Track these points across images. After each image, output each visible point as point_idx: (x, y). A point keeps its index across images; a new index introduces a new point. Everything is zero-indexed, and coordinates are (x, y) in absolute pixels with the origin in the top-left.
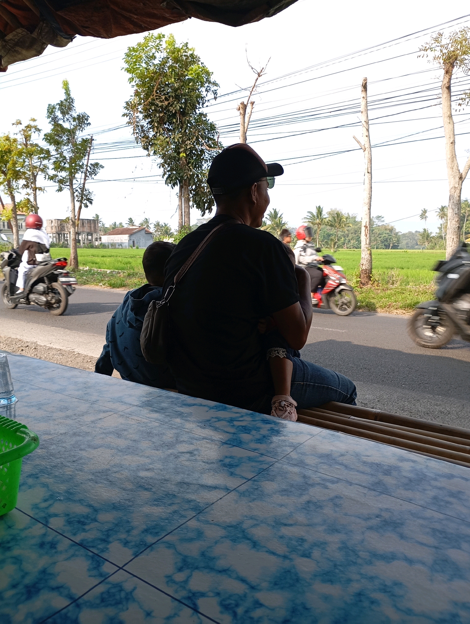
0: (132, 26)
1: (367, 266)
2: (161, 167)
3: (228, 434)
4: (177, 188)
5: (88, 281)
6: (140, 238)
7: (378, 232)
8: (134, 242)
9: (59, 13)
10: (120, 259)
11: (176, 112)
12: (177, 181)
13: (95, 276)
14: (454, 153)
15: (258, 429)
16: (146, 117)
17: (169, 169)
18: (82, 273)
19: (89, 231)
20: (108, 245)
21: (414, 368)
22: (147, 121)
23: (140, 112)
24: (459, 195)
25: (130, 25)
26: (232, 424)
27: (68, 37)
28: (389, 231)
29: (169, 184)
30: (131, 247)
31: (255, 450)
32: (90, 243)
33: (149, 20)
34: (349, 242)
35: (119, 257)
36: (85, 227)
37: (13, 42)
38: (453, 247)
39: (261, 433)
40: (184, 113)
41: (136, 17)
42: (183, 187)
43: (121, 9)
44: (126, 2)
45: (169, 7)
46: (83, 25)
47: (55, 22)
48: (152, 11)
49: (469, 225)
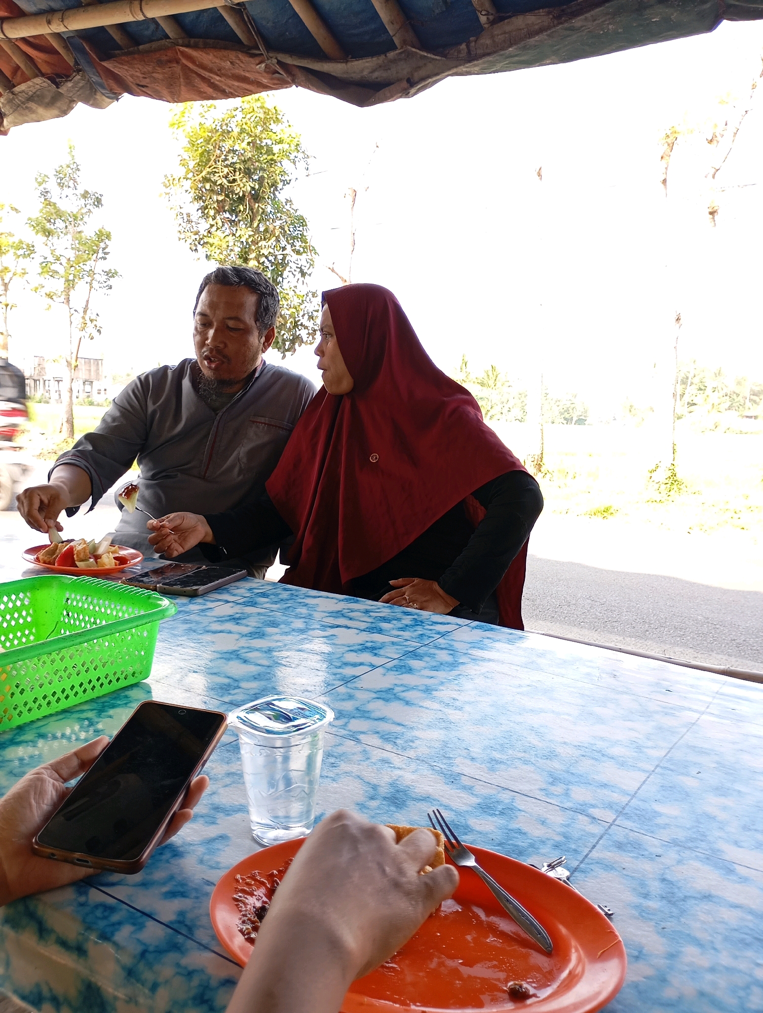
0: (211, 90)
3: (365, 623)
9: (105, 64)
11: (244, 195)
15: (399, 619)
16: (194, 200)
19: (87, 377)
21: (598, 600)
22: (198, 206)
23: (187, 191)
25: (208, 88)
26: (368, 615)
27: (113, 96)
31: (397, 637)
32: (88, 397)
33: (236, 84)
36: (80, 371)
37: (26, 96)
39: (403, 622)
40: (257, 198)
41: (218, 78)
43: (197, 66)
44: (206, 57)
45: (268, 70)
46: (138, 83)
47: (96, 76)
48: (243, 73)
49: (696, 392)
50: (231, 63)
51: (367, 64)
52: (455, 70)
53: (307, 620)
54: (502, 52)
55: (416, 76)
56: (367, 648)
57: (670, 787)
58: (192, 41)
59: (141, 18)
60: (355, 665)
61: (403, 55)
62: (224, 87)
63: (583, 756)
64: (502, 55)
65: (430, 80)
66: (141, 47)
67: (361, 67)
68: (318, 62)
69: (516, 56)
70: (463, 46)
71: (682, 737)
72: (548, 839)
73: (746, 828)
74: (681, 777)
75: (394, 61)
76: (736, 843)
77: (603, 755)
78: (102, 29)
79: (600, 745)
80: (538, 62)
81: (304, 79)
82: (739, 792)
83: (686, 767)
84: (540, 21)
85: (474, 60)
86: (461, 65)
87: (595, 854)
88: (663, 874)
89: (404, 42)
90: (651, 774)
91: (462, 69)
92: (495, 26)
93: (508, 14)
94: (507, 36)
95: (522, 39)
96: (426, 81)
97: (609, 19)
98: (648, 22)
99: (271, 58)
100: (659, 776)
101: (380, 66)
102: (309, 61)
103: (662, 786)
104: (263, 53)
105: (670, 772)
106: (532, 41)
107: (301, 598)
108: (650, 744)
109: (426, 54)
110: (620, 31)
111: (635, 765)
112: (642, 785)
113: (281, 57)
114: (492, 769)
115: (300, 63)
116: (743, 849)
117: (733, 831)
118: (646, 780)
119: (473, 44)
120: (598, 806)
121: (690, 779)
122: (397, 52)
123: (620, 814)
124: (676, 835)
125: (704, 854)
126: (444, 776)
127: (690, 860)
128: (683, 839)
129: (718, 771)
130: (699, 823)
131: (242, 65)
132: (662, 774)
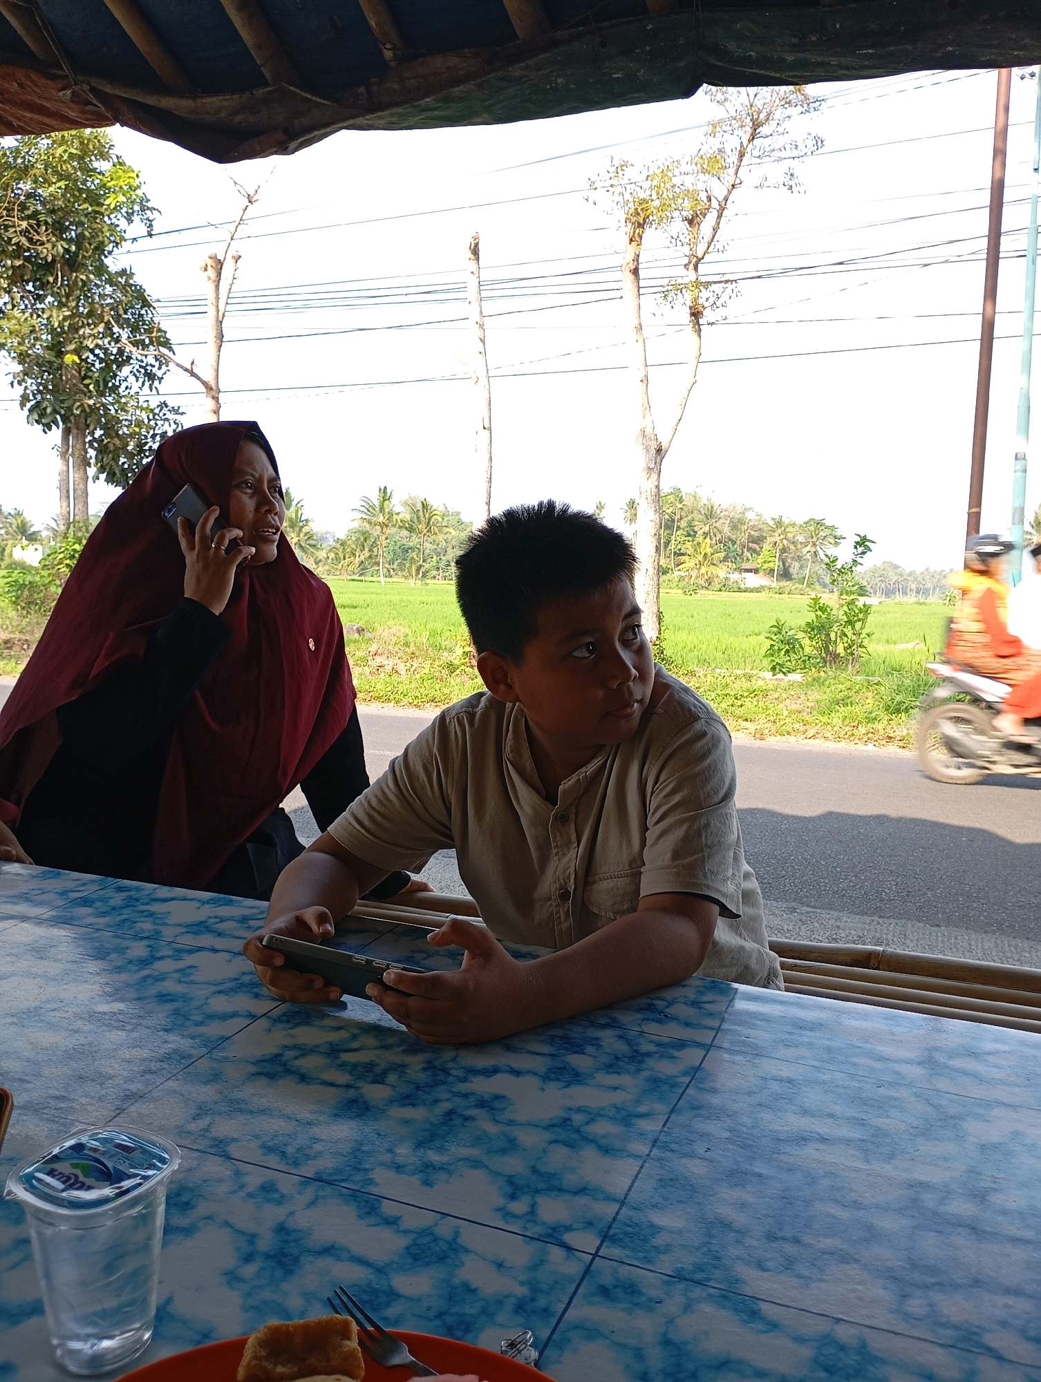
2: (16, 382)
4: (56, 433)
11: (54, 260)
12: (56, 418)
17: (36, 387)
24: (657, 484)
29: (36, 423)
33: (29, 115)
34: (447, 565)
38: (646, 586)
40: (73, 264)
41: (1, 106)
42: (70, 432)
45: (76, 99)
48: (37, 100)
49: (683, 538)
50: (20, 85)
51: (225, 104)
52: (351, 122)
53: (152, 942)
54: (416, 103)
55: (297, 125)
56: (243, 985)
57: (671, 1180)
60: (224, 1017)
61: (277, 95)
62: (8, 118)
63: (555, 1142)
64: (415, 106)
65: (316, 133)
67: (216, 105)
68: (151, 94)
69: (436, 109)
70: (362, 89)
71: (685, 1090)
72: (507, 1297)
73: (771, 1237)
74: (684, 1161)
75: (263, 101)
76: (760, 1266)
77: (583, 1137)
79: (577, 1119)
80: (465, 120)
81: (131, 117)
82: (760, 1175)
83: (690, 1142)
84: (465, 64)
85: (377, 110)
86: (359, 116)
87: (572, 1314)
88: (665, 1334)
89: (279, 77)
90: (645, 1162)
91: (359, 121)
92: (405, 66)
93: (421, 51)
94: (421, 80)
95: (442, 87)
96: (311, 133)
97: (558, 70)
98: (607, 78)
99: (82, 82)
100: (656, 1164)
101: (244, 107)
102: (139, 92)
103: (660, 1180)
104: (68, 74)
105: (670, 1153)
106: (457, 91)
107: (143, 904)
109: (309, 96)
110: (571, 86)
111: (623, 1147)
112: (634, 1181)
113: (95, 82)
114: (427, 1183)
115: (125, 92)
116: (769, 1273)
117: (755, 1243)
118: (639, 1172)
119: (376, 88)
120: (575, 1226)
121: (697, 1161)
122: (268, 89)
123: (605, 1237)
124: (682, 1263)
125: (718, 1289)
126: (357, 1203)
127: (700, 1302)
128: (691, 1267)
129: (731, 1144)
130: (711, 1236)
131: (35, 89)
132: (659, 1159)
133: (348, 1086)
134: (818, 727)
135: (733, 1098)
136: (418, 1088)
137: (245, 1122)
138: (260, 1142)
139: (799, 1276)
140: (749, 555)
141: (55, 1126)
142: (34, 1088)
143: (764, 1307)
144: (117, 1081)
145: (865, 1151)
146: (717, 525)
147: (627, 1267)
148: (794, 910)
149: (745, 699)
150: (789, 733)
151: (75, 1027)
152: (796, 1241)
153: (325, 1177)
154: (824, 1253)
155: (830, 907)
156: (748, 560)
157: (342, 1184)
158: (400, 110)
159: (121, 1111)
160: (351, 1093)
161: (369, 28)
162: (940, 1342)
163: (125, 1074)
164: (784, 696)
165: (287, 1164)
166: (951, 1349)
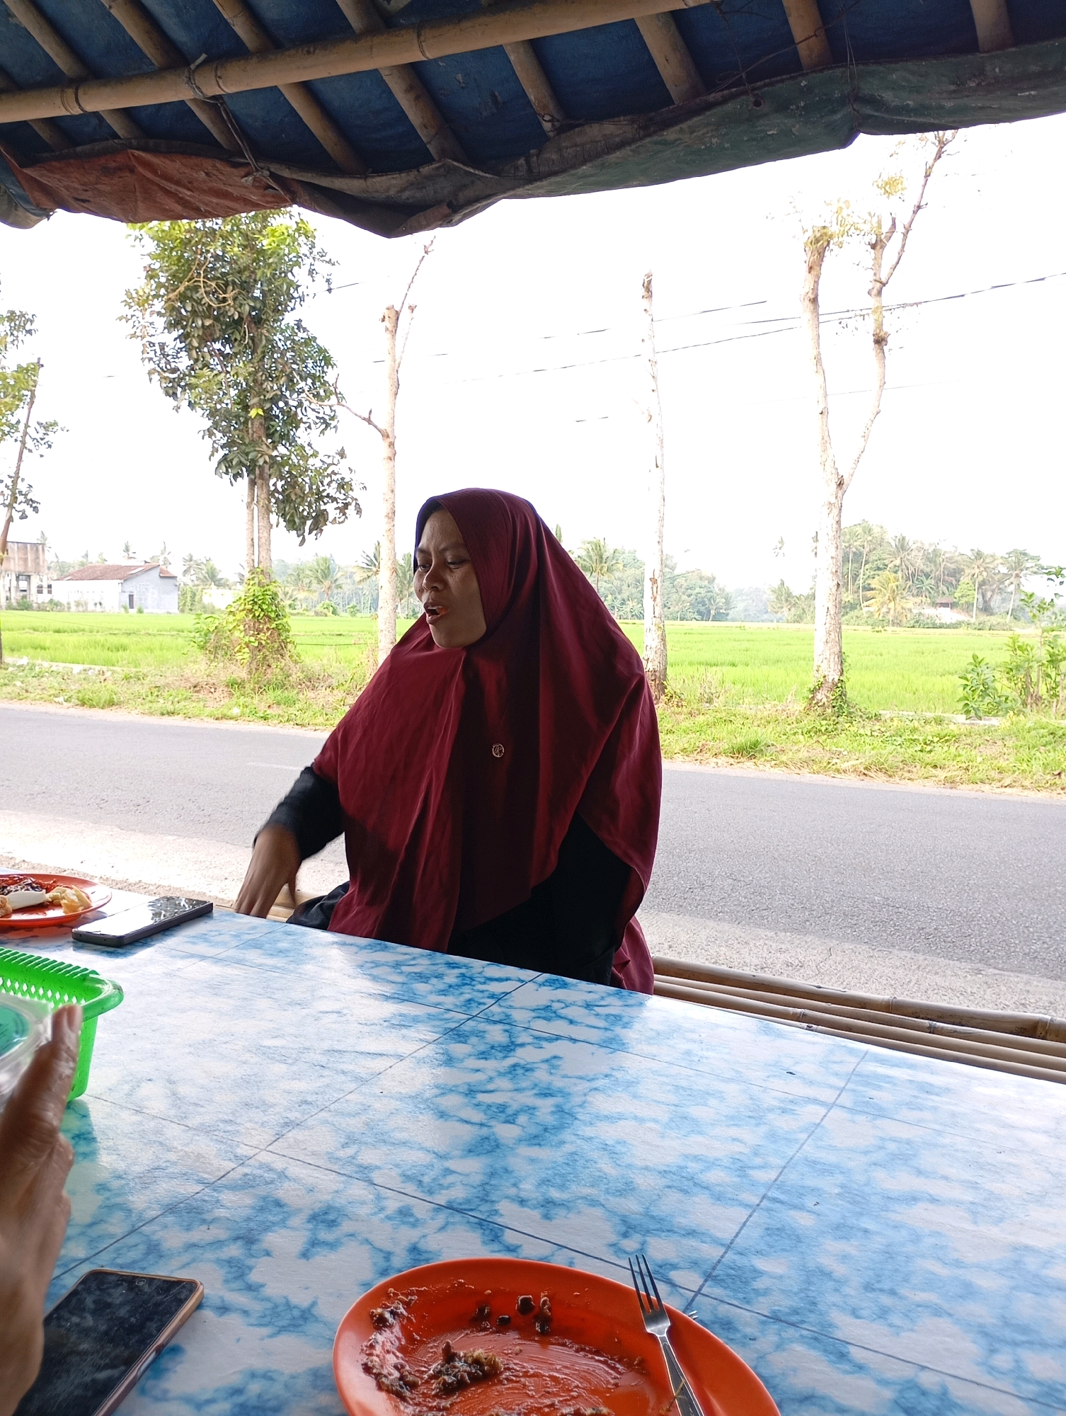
0: (180, 208)
1: (656, 663)
2: (206, 437)
3: (393, 985)
4: (244, 482)
5: (27, 691)
6: (146, 589)
7: (685, 585)
8: (131, 597)
9: (28, 171)
10: (100, 637)
11: (241, 318)
12: (242, 470)
13: (45, 679)
14: (827, 434)
15: (439, 976)
16: (170, 326)
17: (224, 441)
18: (11, 673)
19: (22, 569)
20: (69, 604)
21: (742, 879)
22: (175, 334)
23: (159, 314)
24: (837, 519)
25: (176, 205)
26: (399, 971)
27: (41, 212)
28: (707, 582)
29: (223, 475)
30: (125, 608)
31: (436, 1005)
32: (24, 597)
33: (215, 200)
34: (623, 604)
35: (98, 632)
36: (12, 561)
38: (828, 625)
39: (445, 981)
40: (258, 321)
41: (189, 193)
42: (255, 484)
43: (159, 176)
44: (172, 166)
45: (257, 184)
46: (77, 196)
47: (16, 186)
48: (223, 187)
49: (872, 573)
50: (207, 174)
51: (393, 182)
52: (512, 193)
53: (315, 983)
54: (573, 172)
55: (462, 197)
56: (392, 1026)
57: (778, 1229)
58: (151, 142)
59: (76, 111)
60: (374, 1056)
61: (442, 170)
62: (197, 203)
63: (669, 1187)
64: (572, 175)
65: (479, 204)
66: (79, 149)
67: (386, 185)
68: (326, 176)
69: (592, 175)
70: (522, 161)
71: (800, 1148)
73: (868, 1287)
74: (792, 1213)
75: (429, 178)
76: (855, 1313)
77: (696, 1184)
78: (24, 124)
79: (693, 1167)
80: (622, 183)
81: (308, 198)
82: (866, 1231)
83: (801, 1195)
84: (621, 131)
85: (536, 180)
86: (519, 187)
89: (443, 153)
90: (754, 1211)
91: (519, 191)
92: (563, 136)
93: (578, 122)
94: (578, 149)
95: (598, 155)
96: (474, 205)
97: (712, 131)
98: (762, 135)
99: (262, 168)
100: (765, 1213)
101: (412, 184)
102: (314, 175)
103: (767, 1229)
104: (250, 161)
105: (779, 1205)
106: (612, 157)
107: (308, 947)
108: (758, 1161)
109: (472, 171)
110: (726, 145)
111: (735, 1197)
112: (741, 1228)
113: (274, 168)
114: (547, 1217)
115: (301, 176)
116: (862, 1320)
117: (852, 1292)
118: (747, 1220)
119: (535, 158)
120: (682, 1265)
121: (805, 1214)
122: (434, 166)
123: (708, 1277)
124: (780, 1306)
125: (811, 1331)
126: (482, 1231)
127: (792, 1342)
128: (787, 1310)
129: (842, 1200)
130: (809, 1283)
131: (221, 177)
132: (768, 1210)
133: (482, 1125)
134: (1015, 775)
135: (850, 1156)
136: (546, 1130)
137: (388, 1152)
138: (399, 1171)
139: (891, 1325)
140: (945, 589)
141: (223, 1147)
142: (206, 1112)
143: (852, 1349)
144: (277, 1110)
145: (974, 1213)
146: (909, 558)
147: (727, 1306)
148: (979, 972)
149: (935, 744)
150: (982, 782)
151: (244, 1059)
152: (892, 1292)
153: (455, 1206)
154: (919, 1306)
155: (1020, 970)
156: (944, 593)
157: (470, 1213)
158: (558, 179)
159: (279, 1136)
160: (485, 1131)
161: (529, 102)
162: (1022, 1395)
163: (285, 1103)
164: (978, 741)
165: (423, 1192)
166: (1031, 1403)
